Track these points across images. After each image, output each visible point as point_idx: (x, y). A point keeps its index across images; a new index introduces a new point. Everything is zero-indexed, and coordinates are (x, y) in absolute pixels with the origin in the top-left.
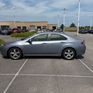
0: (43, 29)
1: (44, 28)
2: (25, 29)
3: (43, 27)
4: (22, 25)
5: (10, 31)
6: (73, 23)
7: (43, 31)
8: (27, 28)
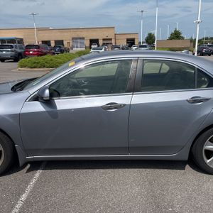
0: (104, 44)
1: (107, 42)
2: (60, 47)
3: (104, 40)
4: (52, 37)
5: (19, 51)
6: (175, 31)
7: (103, 50)
8: (65, 43)
